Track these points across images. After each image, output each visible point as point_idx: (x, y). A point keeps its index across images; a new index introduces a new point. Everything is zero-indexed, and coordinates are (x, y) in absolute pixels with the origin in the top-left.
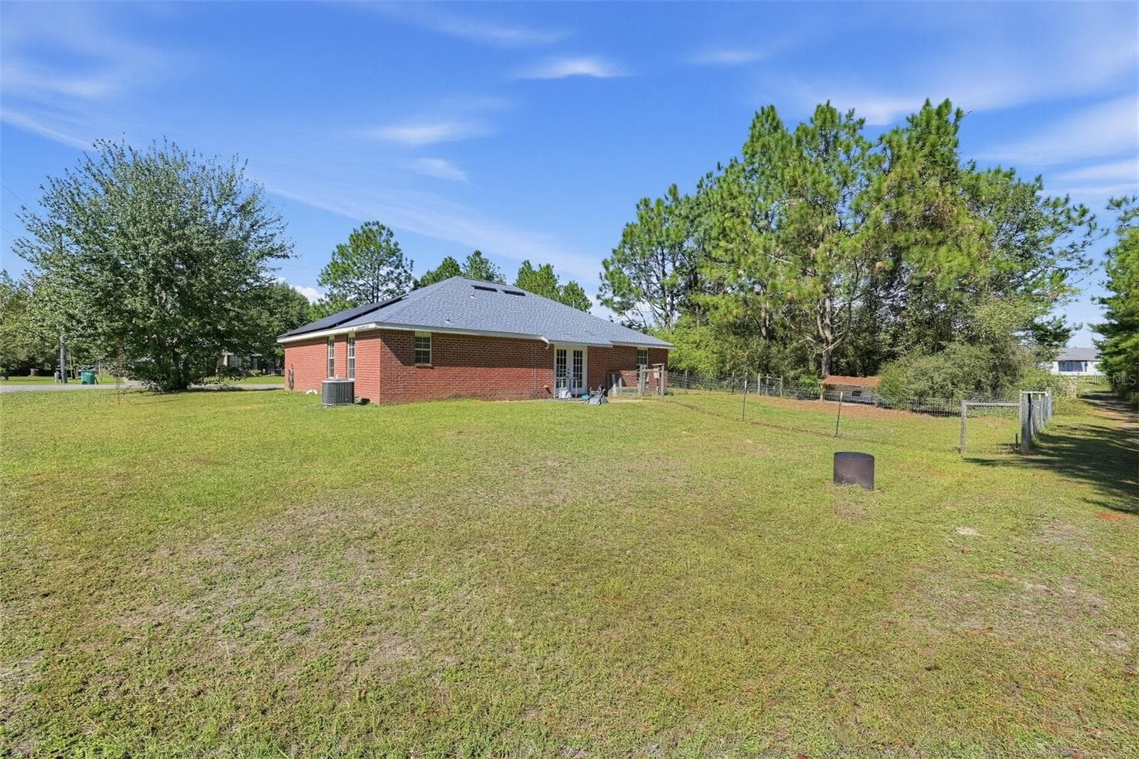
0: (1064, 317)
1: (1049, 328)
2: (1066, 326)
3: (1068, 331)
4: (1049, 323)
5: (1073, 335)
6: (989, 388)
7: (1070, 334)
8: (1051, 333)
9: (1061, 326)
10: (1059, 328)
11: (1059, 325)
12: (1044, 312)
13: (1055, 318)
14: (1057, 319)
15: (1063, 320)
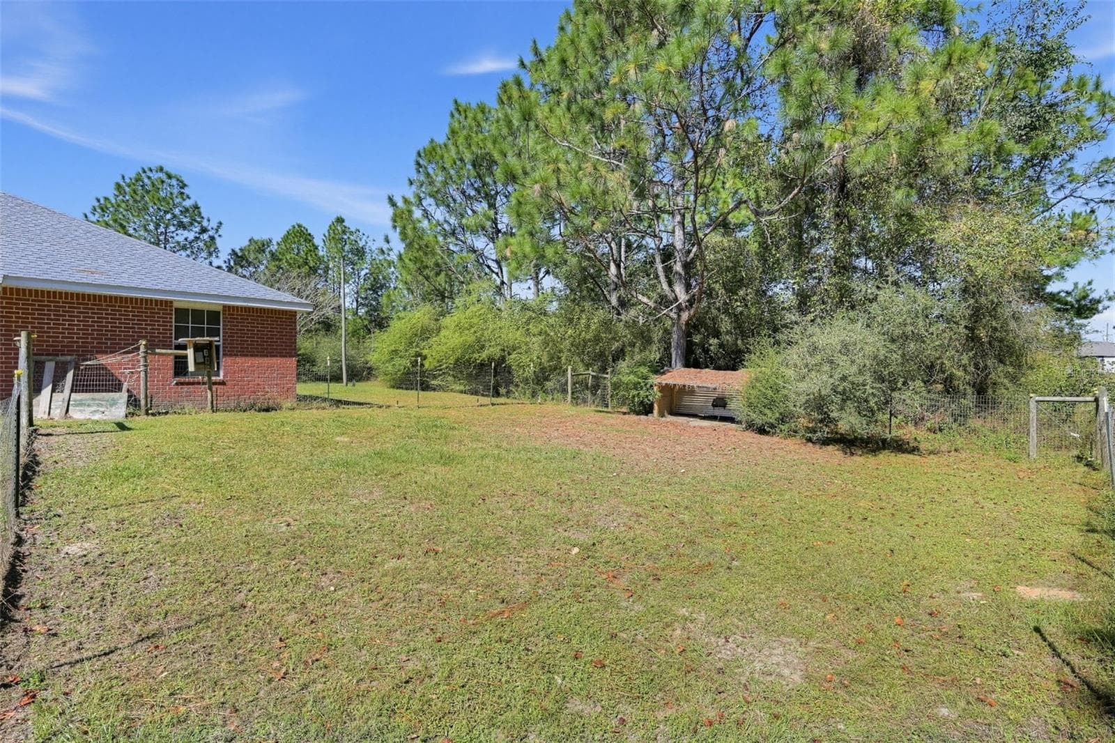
0: (1090, 283)
1: (1069, 299)
2: (1095, 295)
3: (1099, 302)
4: (1068, 293)
5: (1105, 308)
6: (969, 390)
7: (1100, 307)
8: (1072, 306)
9: (1088, 295)
10: (1084, 298)
11: (1083, 294)
12: (1060, 276)
13: (1076, 284)
14: (1080, 286)
15: (1089, 287)
